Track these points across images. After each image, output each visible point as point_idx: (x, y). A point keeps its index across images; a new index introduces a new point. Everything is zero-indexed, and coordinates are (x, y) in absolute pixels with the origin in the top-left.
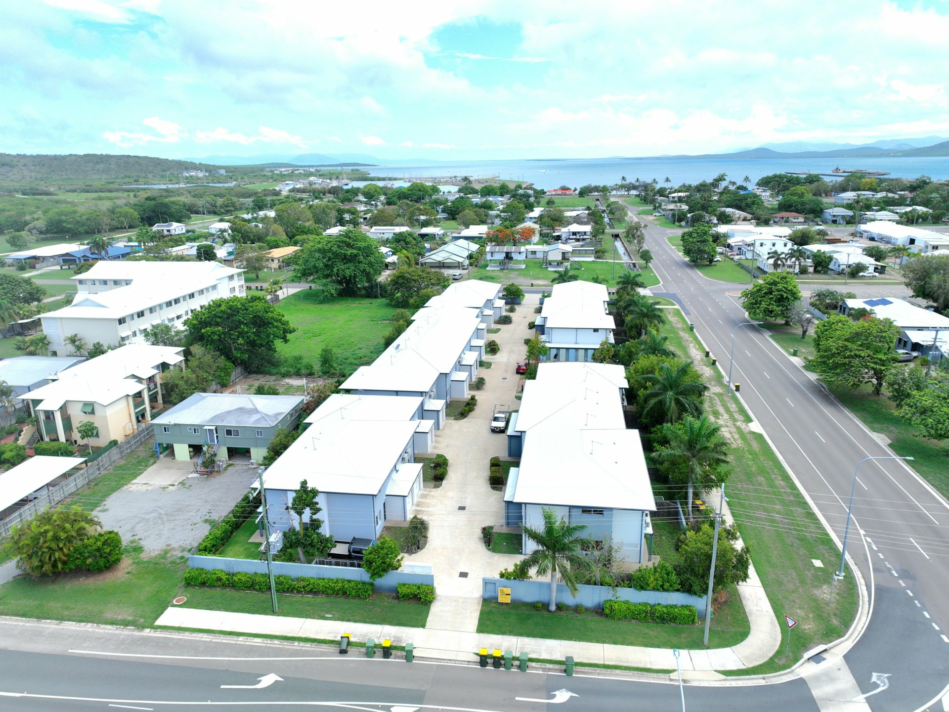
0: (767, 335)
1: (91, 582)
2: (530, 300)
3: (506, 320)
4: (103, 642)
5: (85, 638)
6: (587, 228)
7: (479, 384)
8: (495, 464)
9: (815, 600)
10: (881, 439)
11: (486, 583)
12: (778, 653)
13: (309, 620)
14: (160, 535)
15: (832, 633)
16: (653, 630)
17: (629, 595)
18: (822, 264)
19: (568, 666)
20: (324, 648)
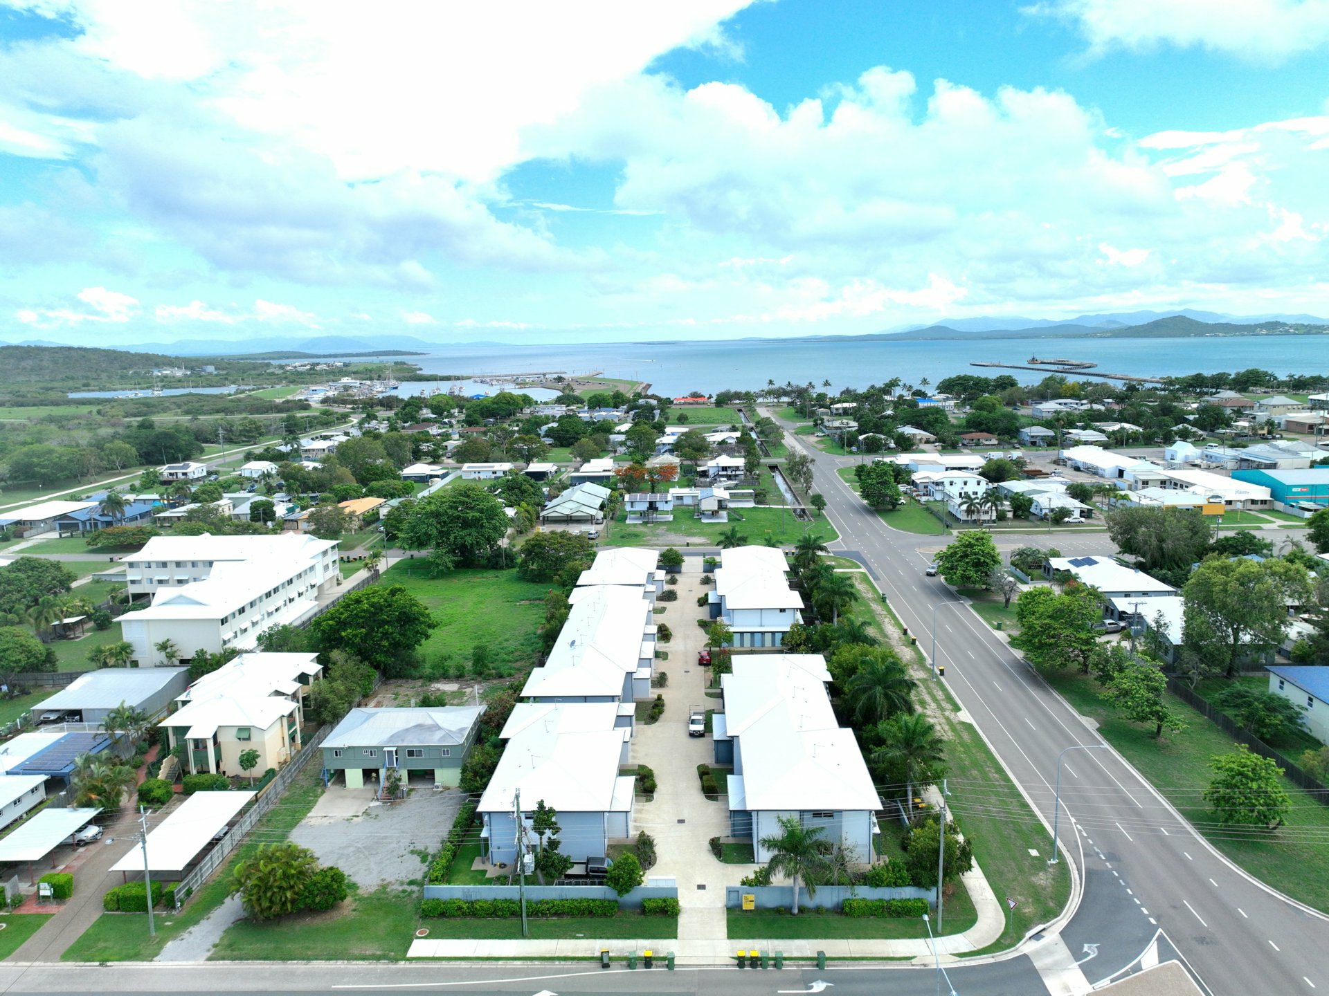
0: (968, 604)
1: (318, 922)
2: (693, 566)
3: (670, 596)
4: (364, 977)
5: (341, 975)
6: (740, 462)
7: (661, 681)
8: (703, 772)
9: (1033, 886)
10: (1090, 724)
11: (730, 891)
12: (1003, 935)
13: (561, 941)
14: (368, 870)
15: (1048, 914)
16: (891, 924)
17: (865, 893)
18: (1022, 508)
19: (820, 961)
20: (585, 964)
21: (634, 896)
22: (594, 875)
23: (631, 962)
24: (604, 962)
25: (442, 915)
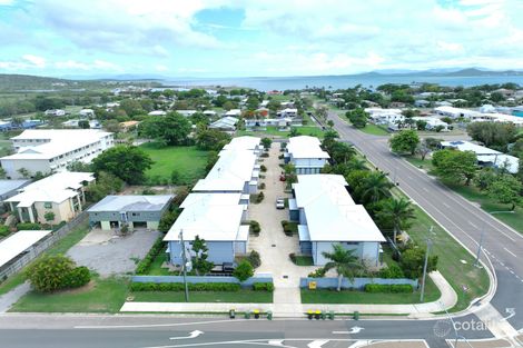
1: (75, 292)
3: (266, 155)
5: (81, 321)
6: (295, 110)
7: (262, 186)
8: (284, 224)
9: (468, 278)
11: (302, 280)
17: (379, 281)
18: (422, 126)
19: (355, 316)
20: (221, 316)
21: (249, 282)
22: (227, 271)
23: (247, 316)
24: (231, 315)
25: (142, 290)
